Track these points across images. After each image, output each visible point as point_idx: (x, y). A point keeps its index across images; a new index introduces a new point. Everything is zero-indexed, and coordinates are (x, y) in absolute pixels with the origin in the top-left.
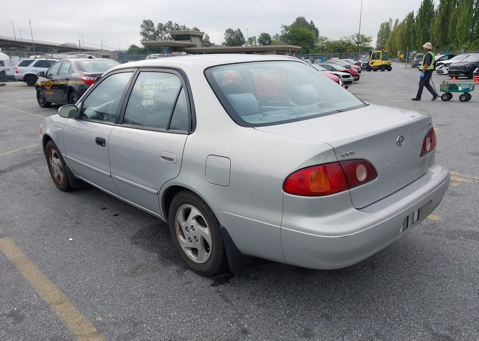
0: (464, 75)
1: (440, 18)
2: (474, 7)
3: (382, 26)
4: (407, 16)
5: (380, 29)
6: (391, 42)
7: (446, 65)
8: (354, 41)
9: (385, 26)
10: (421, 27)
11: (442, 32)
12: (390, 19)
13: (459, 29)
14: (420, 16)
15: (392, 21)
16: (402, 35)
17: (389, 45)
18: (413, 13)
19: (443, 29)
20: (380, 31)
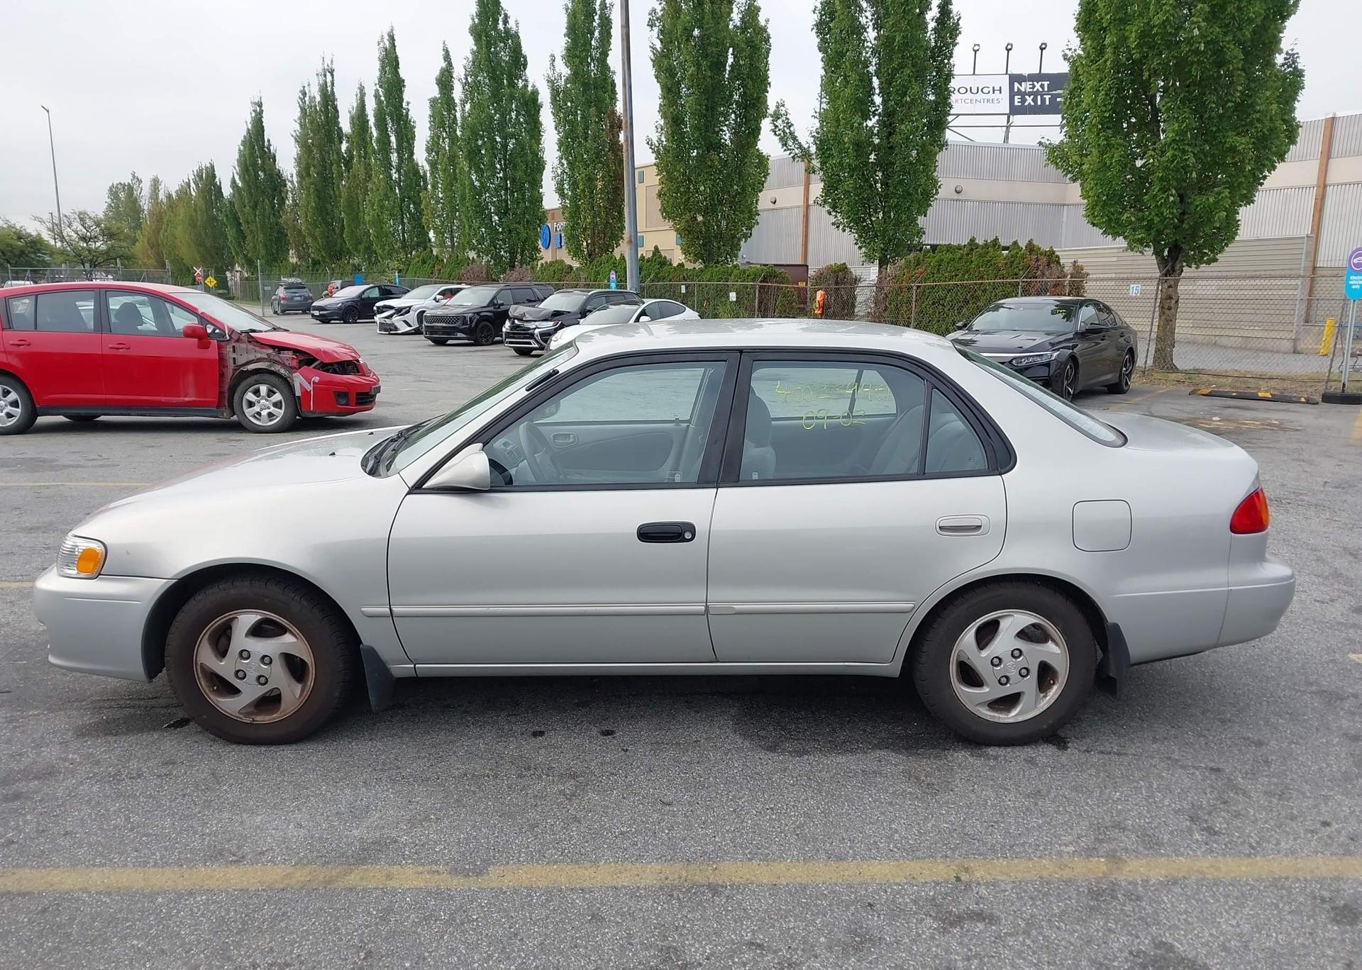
0: (464, 336)
1: (312, 190)
2: (395, 176)
3: (114, 192)
4: (195, 173)
5: (109, 200)
6: (157, 241)
7: (399, 311)
8: (73, 234)
9: (122, 195)
10: (254, 207)
11: (323, 225)
12: (134, 176)
13: (373, 223)
14: (242, 178)
15: (140, 181)
16: (193, 224)
17: (152, 248)
18: (212, 167)
19: (323, 219)
20: (110, 206)
